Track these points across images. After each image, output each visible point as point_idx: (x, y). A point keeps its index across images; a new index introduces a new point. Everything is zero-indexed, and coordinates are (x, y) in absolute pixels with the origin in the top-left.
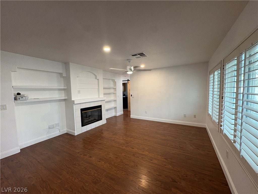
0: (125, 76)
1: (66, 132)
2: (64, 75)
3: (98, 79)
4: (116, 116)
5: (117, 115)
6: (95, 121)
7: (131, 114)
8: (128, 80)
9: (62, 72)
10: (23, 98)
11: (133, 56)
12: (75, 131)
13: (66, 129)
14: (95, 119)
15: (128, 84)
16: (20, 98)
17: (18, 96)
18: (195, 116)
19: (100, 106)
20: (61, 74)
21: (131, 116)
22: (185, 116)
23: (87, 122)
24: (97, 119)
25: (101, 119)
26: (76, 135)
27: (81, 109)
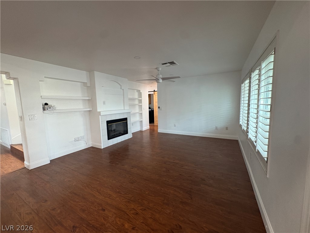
0: (151, 87)
1: (91, 146)
2: (89, 85)
3: (123, 90)
4: (142, 131)
5: (142, 129)
6: (120, 134)
7: (158, 128)
8: (154, 91)
9: (86, 82)
10: (50, 108)
11: (163, 64)
12: (101, 144)
13: (91, 143)
14: (120, 133)
15: (154, 95)
16: (48, 109)
17: (46, 106)
18: (227, 128)
19: (126, 119)
20: (84, 84)
21: (158, 130)
22: (216, 128)
23: (112, 136)
24: (122, 133)
25: (127, 133)
26: (102, 148)
27: (107, 121)
